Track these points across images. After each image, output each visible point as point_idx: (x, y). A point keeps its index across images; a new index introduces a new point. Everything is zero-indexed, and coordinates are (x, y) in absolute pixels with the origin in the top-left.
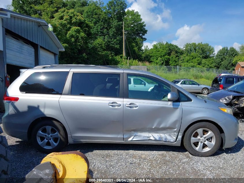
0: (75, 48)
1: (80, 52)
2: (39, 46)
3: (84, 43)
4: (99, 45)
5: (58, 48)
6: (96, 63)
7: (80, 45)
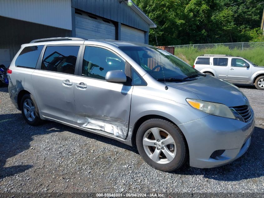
0: (194, 24)
1: (199, 28)
2: (119, 24)
3: (205, 17)
4: (225, 18)
5: (149, 25)
6: (219, 40)
7: (199, 20)
